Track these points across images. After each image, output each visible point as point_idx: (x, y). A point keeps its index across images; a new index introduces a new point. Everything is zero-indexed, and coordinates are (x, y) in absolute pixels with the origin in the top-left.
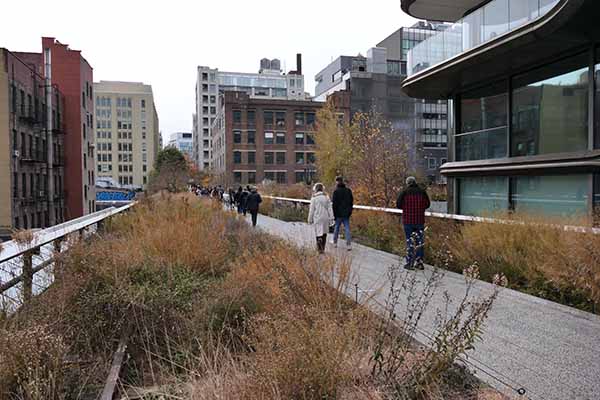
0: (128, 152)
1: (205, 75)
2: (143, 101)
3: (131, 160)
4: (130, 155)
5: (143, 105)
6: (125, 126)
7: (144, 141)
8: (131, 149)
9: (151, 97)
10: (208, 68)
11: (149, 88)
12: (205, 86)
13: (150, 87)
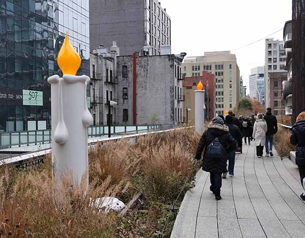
0: (221, 96)
1: (270, 45)
2: (230, 65)
3: (223, 101)
4: (222, 98)
5: (230, 68)
6: (219, 81)
7: (231, 89)
8: (223, 94)
9: (236, 62)
10: (272, 40)
11: (234, 57)
12: (270, 52)
13: (235, 55)
